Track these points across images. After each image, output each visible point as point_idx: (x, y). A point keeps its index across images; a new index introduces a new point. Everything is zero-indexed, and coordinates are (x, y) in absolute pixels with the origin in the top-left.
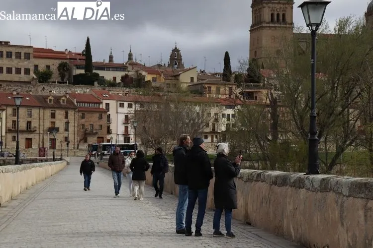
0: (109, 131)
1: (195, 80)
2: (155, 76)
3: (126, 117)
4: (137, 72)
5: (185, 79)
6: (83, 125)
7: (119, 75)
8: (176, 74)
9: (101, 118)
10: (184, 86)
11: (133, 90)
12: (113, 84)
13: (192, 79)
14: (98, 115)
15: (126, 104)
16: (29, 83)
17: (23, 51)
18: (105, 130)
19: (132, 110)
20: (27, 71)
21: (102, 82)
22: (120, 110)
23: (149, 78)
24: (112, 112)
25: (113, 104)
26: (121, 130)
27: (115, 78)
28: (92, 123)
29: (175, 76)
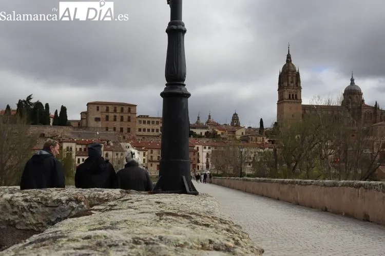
0: (199, 162)
1: (244, 134)
2: (222, 131)
3: (208, 154)
4: (213, 129)
5: (239, 133)
7: (204, 131)
8: (234, 130)
9: (194, 154)
10: (238, 137)
11: (211, 140)
12: (200, 136)
13: (243, 133)
14: (193, 153)
15: (207, 147)
16: (158, 136)
17: (155, 120)
18: (196, 161)
19: (210, 150)
20: (157, 131)
21: (195, 135)
22: (204, 150)
23: (219, 133)
24: (200, 151)
25: (200, 147)
26: (205, 160)
27: (201, 133)
29: (233, 132)
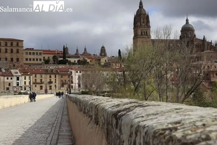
0: (72, 83)
1: (107, 61)
2: (91, 60)
3: (79, 77)
4: (84, 58)
5: (103, 61)
6: (62, 80)
7: (76, 60)
8: (99, 59)
9: (69, 77)
10: (102, 64)
11: (82, 66)
12: (74, 64)
13: (106, 61)
14: (68, 76)
15: (79, 72)
16: (41, 64)
17: (39, 52)
19: (81, 74)
20: (40, 60)
21: (70, 63)
22: (77, 74)
23: (88, 61)
24: (73, 75)
25: (73, 72)
26: (77, 81)
27: (75, 61)
28: (65, 79)
29: (99, 60)
